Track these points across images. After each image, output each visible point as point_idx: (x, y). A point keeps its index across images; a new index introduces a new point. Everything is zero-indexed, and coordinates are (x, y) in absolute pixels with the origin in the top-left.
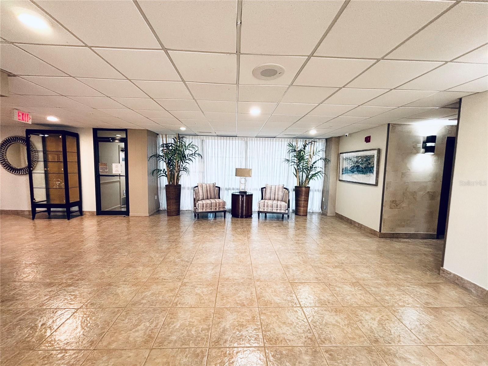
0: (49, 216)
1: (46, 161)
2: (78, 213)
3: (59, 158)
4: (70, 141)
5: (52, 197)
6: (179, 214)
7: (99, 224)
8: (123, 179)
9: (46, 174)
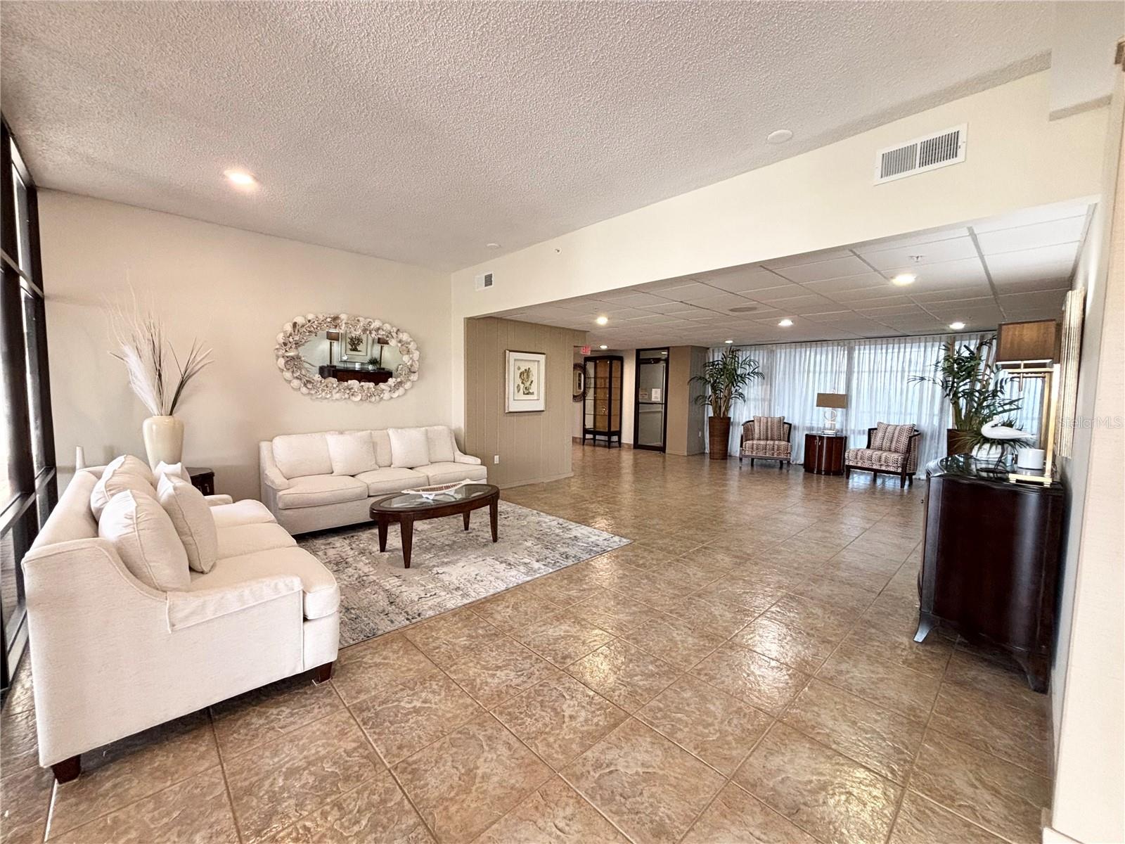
0: (594, 443)
1: (595, 388)
2: (617, 444)
3: (605, 384)
4: (616, 364)
5: (597, 424)
6: (726, 459)
7: (635, 455)
8: (661, 408)
9: (595, 400)
